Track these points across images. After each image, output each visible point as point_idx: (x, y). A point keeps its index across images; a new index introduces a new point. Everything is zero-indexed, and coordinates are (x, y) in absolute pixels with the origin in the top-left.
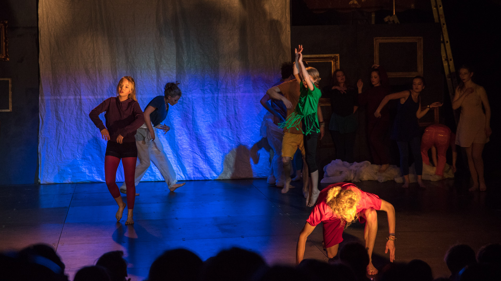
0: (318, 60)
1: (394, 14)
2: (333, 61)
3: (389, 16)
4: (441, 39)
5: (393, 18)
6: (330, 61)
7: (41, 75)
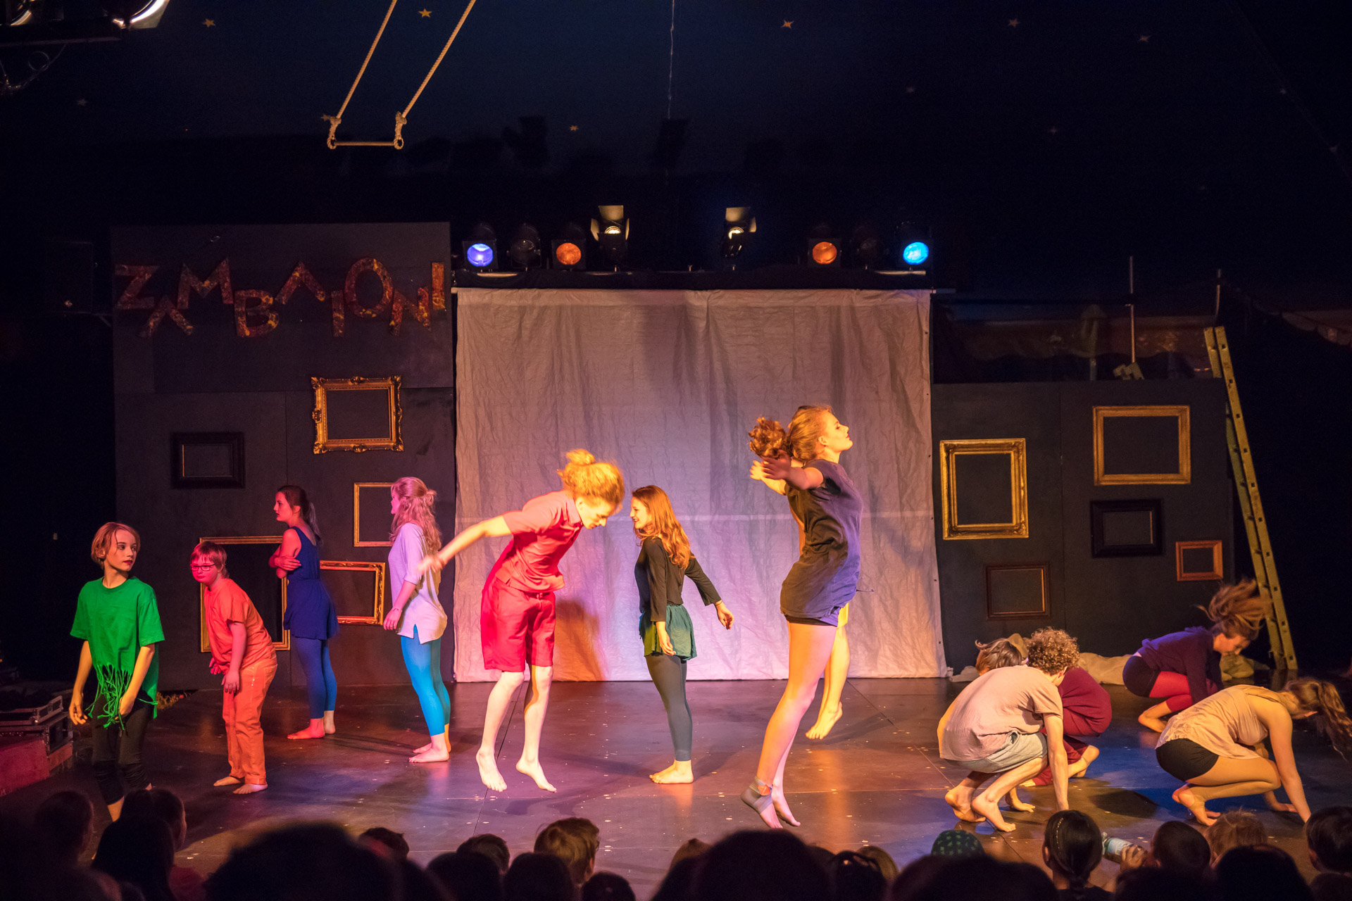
0: (985, 451)
1: (1133, 361)
2: (1014, 452)
3: (1123, 367)
4: (1225, 411)
5: (1132, 370)
6: (1007, 453)
7: (460, 476)
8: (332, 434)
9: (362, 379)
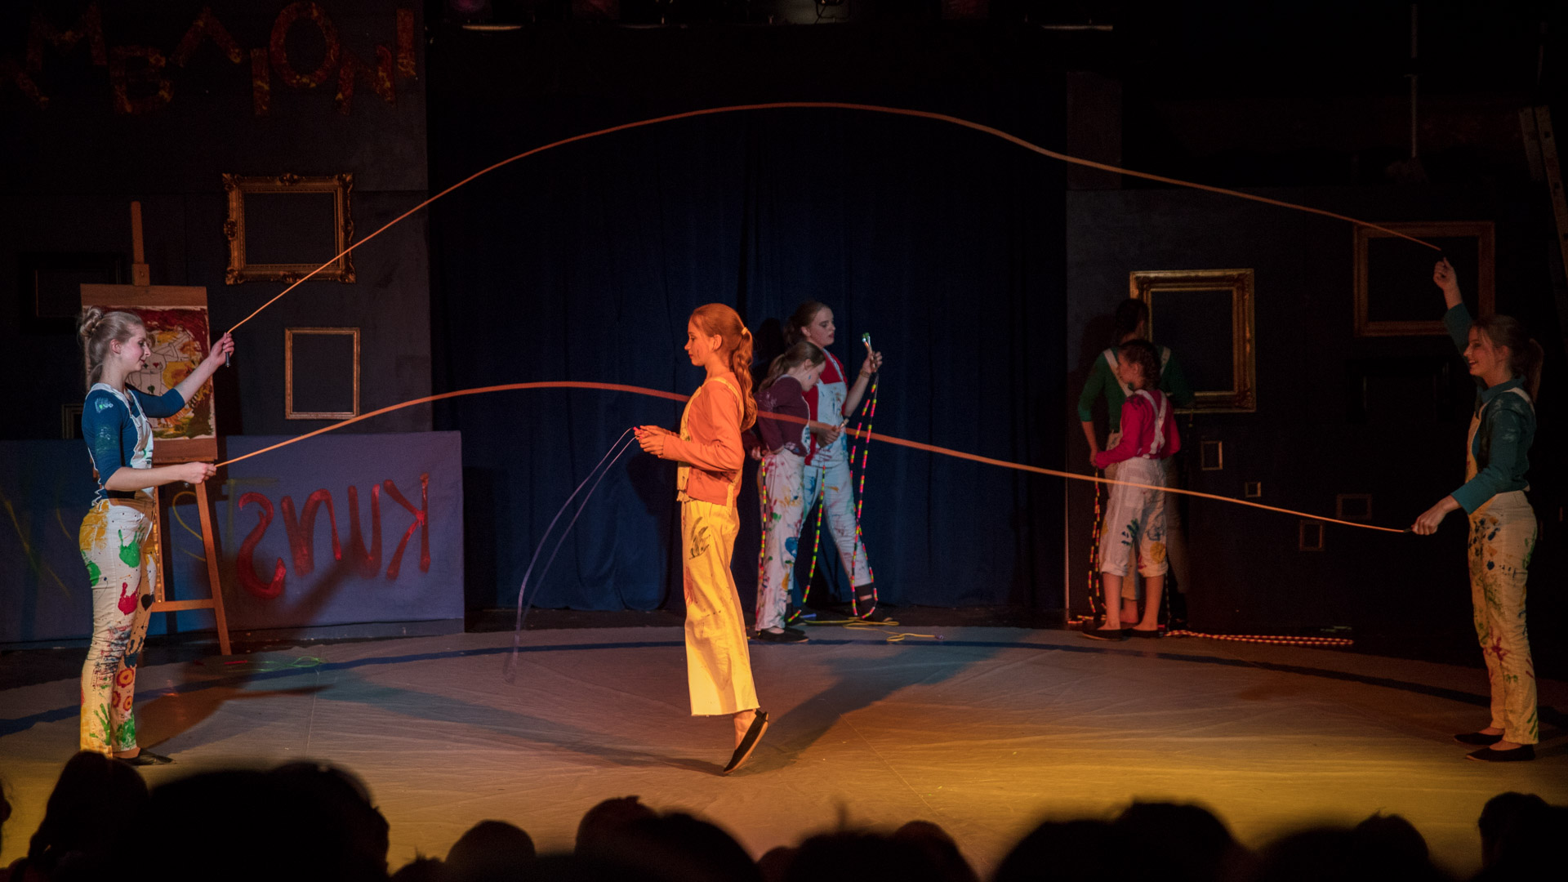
0: (1194, 286)
1: (1414, 154)
2: (1238, 288)
3: (1400, 162)
5: (1411, 167)
6: (1227, 288)
8: (251, 257)
9: (296, 177)
